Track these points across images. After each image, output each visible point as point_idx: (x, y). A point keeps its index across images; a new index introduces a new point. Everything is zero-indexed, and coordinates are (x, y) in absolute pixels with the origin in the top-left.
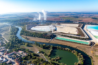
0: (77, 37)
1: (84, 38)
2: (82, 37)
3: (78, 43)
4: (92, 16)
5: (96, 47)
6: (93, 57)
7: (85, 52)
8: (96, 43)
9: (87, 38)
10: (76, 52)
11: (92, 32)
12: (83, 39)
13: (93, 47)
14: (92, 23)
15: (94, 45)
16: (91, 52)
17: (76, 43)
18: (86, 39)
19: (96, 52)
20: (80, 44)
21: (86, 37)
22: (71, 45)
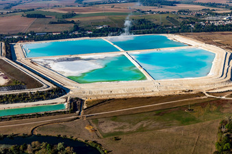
0: (14, 96)
1: (42, 93)
2: (35, 90)
3: (30, 117)
4: (17, 7)
5: (92, 110)
6: (99, 141)
7: (69, 137)
8: (87, 100)
9: (52, 91)
10: (44, 144)
11: (54, 66)
12: (39, 96)
13: (85, 113)
14: (33, 33)
15: (85, 107)
16: (87, 131)
17: (22, 117)
18: (49, 95)
19: (101, 126)
20: (39, 115)
21: (45, 86)
22: (9, 129)
